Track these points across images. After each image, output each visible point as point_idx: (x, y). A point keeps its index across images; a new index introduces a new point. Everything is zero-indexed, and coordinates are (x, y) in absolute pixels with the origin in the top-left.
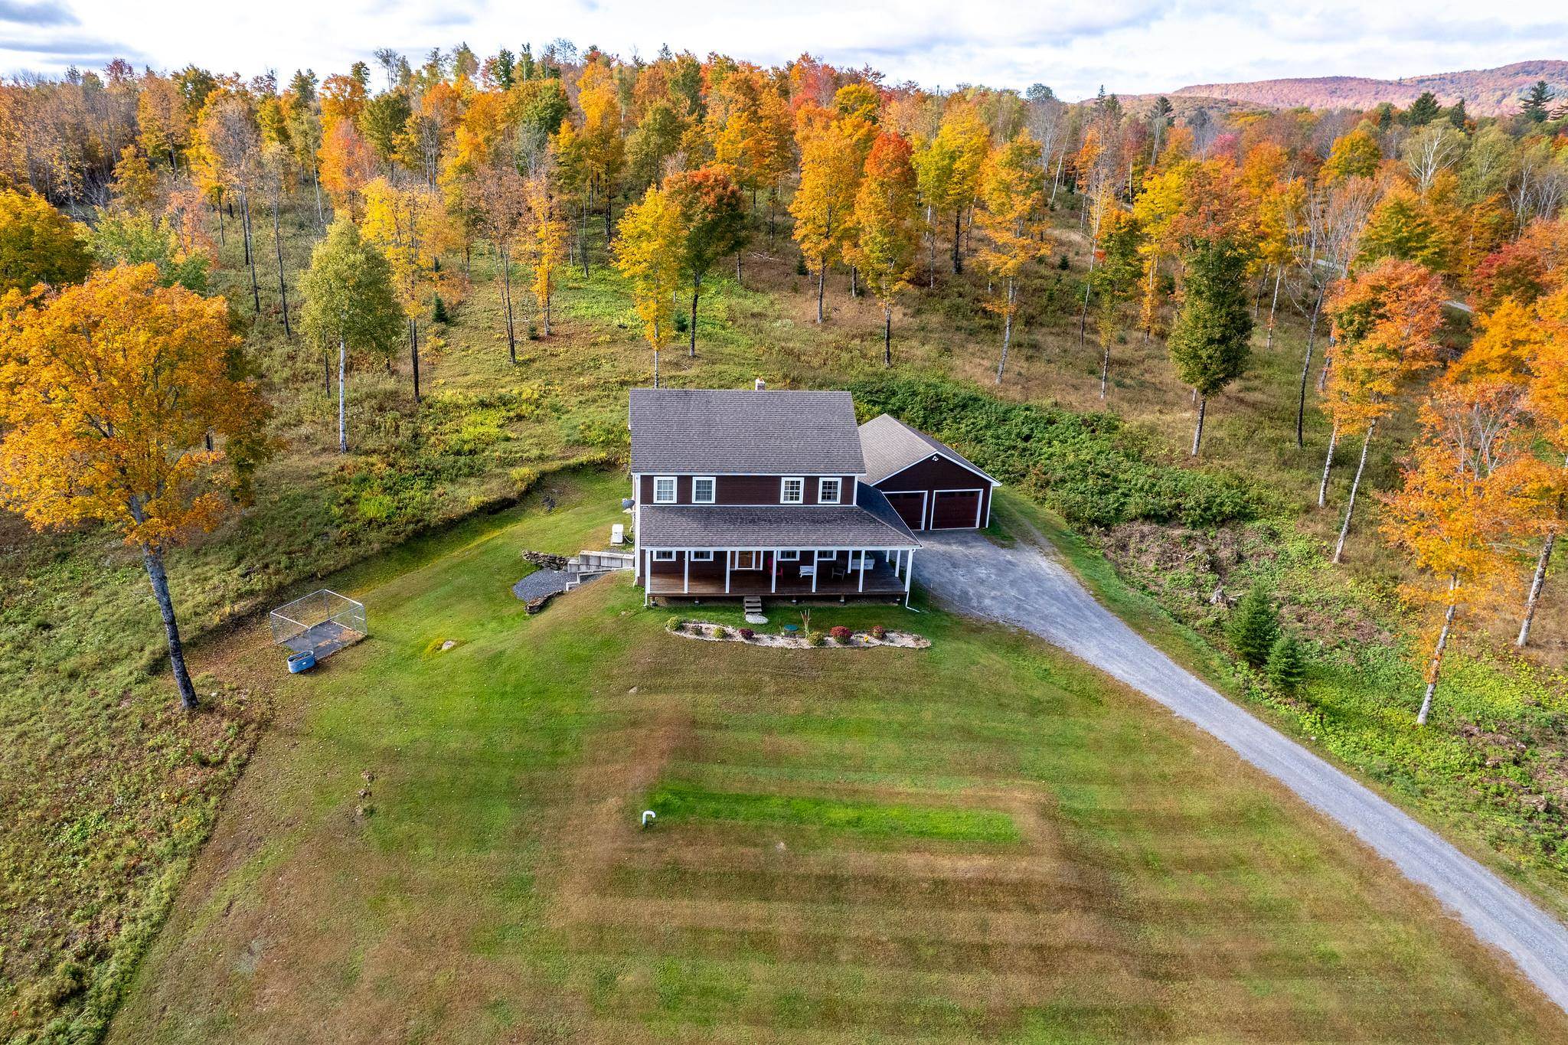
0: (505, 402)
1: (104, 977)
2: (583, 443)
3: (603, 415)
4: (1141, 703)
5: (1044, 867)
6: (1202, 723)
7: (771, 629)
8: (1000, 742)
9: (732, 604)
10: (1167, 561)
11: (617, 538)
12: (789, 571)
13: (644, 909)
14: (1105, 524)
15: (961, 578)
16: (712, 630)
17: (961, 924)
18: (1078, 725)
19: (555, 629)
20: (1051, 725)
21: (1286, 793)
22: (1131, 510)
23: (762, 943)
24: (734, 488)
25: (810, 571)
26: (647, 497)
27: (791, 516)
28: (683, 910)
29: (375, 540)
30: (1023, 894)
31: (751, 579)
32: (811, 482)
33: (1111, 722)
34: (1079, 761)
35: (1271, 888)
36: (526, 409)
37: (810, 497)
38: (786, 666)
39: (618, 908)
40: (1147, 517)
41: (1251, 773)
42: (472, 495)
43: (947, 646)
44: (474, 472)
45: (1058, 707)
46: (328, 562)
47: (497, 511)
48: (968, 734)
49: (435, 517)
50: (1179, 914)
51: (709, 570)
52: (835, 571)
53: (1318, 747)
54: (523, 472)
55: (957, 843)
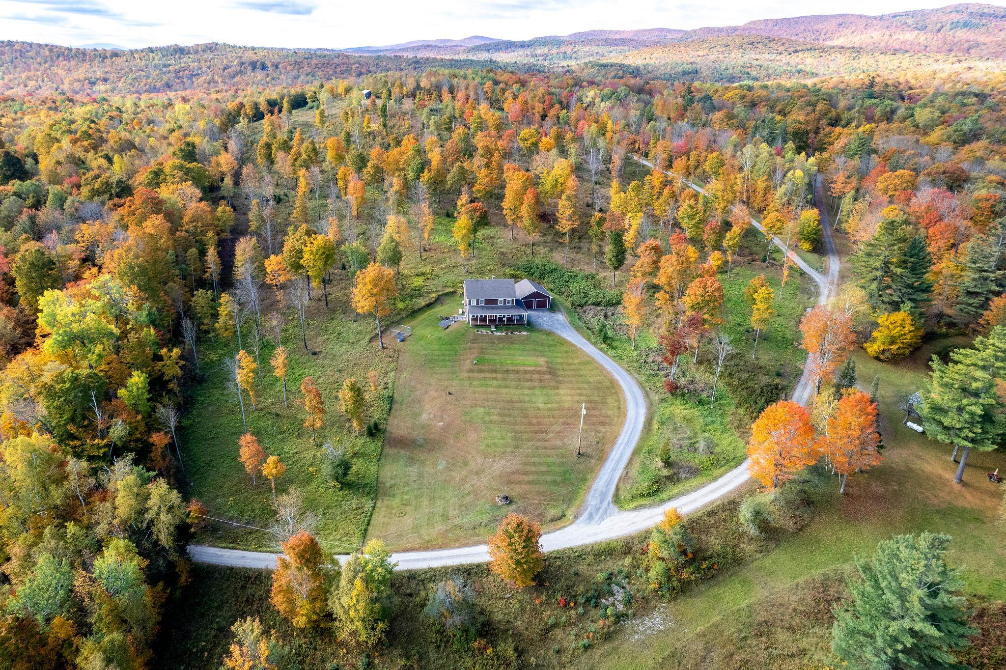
0: (423, 274)
1: (390, 386)
2: (447, 286)
3: (451, 277)
4: (572, 345)
5: (544, 369)
6: (583, 348)
7: (497, 331)
8: (541, 352)
9: (489, 326)
10: (595, 315)
11: (461, 312)
12: (501, 320)
13: (476, 375)
14: (581, 306)
15: (540, 320)
16: (484, 332)
17: (528, 376)
18: (558, 349)
19: (451, 332)
20: (552, 349)
21: (593, 359)
22: (589, 302)
23: (496, 379)
24: (488, 302)
25: (505, 319)
26: (470, 304)
27: (501, 307)
28: (483, 375)
29: (404, 314)
30: (539, 372)
31: (492, 321)
32: (505, 300)
33: (564, 348)
34: (556, 354)
35: (585, 373)
36: (429, 276)
37: (505, 303)
38: (500, 339)
39: (471, 375)
40: (593, 304)
41: (589, 356)
42: (422, 302)
43: (533, 334)
44: (421, 295)
45: (555, 346)
46: (395, 319)
47: (429, 306)
48: (535, 350)
49: (416, 308)
50: (565, 376)
51: (483, 319)
52: (510, 319)
53: (606, 353)
54: (433, 295)
55: (529, 366)
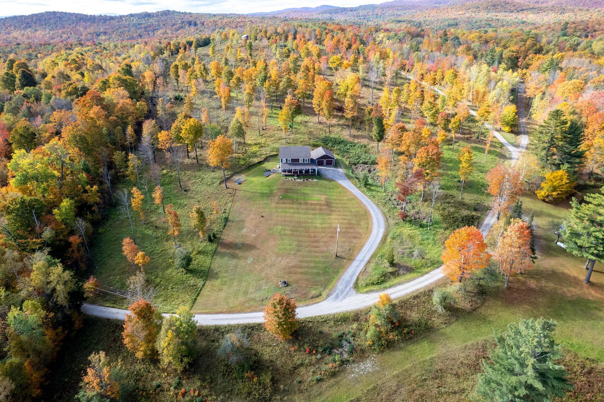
0: (259, 144)
1: (227, 211)
2: (272, 151)
3: (277, 145)
4: (344, 188)
5: (323, 202)
6: (351, 190)
7: (297, 179)
8: (324, 192)
9: (293, 176)
10: (363, 170)
11: (278, 167)
12: (301, 171)
13: (281, 205)
14: (355, 164)
15: (327, 172)
16: (290, 179)
17: (313, 207)
18: (335, 190)
19: (270, 179)
20: (331, 190)
21: (356, 197)
22: (360, 162)
23: (292, 208)
24: (293, 160)
25: (304, 171)
26: (282, 162)
27: (301, 164)
28: (285, 205)
29: (243, 167)
30: (320, 205)
31: (295, 172)
32: (304, 160)
33: (339, 190)
34: (333, 194)
35: (349, 206)
36: (263, 145)
37: (304, 161)
38: (299, 183)
39: (278, 205)
40: (362, 163)
41: (353, 195)
42: (256, 160)
43: (320, 181)
44: (256, 156)
45: (334, 188)
46: (238, 171)
47: (260, 163)
48: (320, 191)
49: (251, 164)
50: (337, 207)
51: (290, 171)
52: (307, 171)
53: (365, 194)
54: (264, 156)
55: (314, 200)
